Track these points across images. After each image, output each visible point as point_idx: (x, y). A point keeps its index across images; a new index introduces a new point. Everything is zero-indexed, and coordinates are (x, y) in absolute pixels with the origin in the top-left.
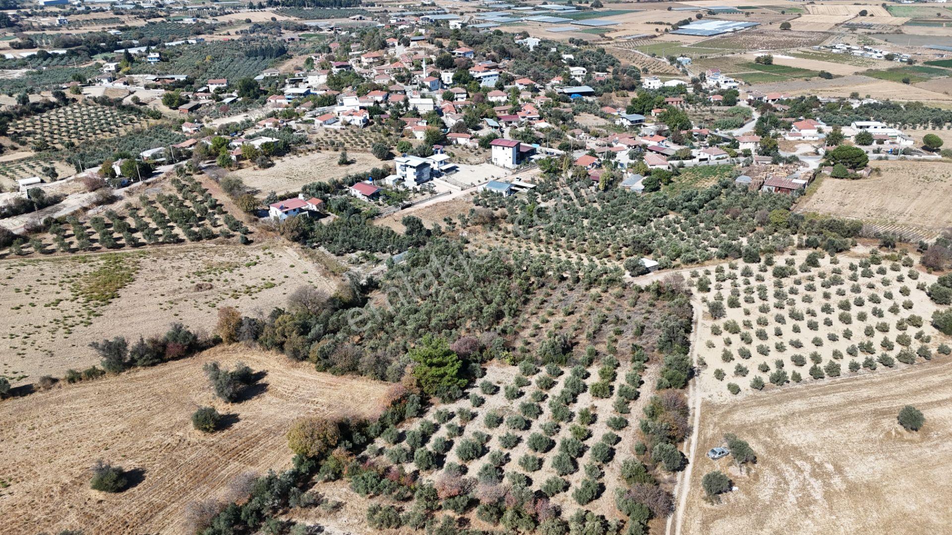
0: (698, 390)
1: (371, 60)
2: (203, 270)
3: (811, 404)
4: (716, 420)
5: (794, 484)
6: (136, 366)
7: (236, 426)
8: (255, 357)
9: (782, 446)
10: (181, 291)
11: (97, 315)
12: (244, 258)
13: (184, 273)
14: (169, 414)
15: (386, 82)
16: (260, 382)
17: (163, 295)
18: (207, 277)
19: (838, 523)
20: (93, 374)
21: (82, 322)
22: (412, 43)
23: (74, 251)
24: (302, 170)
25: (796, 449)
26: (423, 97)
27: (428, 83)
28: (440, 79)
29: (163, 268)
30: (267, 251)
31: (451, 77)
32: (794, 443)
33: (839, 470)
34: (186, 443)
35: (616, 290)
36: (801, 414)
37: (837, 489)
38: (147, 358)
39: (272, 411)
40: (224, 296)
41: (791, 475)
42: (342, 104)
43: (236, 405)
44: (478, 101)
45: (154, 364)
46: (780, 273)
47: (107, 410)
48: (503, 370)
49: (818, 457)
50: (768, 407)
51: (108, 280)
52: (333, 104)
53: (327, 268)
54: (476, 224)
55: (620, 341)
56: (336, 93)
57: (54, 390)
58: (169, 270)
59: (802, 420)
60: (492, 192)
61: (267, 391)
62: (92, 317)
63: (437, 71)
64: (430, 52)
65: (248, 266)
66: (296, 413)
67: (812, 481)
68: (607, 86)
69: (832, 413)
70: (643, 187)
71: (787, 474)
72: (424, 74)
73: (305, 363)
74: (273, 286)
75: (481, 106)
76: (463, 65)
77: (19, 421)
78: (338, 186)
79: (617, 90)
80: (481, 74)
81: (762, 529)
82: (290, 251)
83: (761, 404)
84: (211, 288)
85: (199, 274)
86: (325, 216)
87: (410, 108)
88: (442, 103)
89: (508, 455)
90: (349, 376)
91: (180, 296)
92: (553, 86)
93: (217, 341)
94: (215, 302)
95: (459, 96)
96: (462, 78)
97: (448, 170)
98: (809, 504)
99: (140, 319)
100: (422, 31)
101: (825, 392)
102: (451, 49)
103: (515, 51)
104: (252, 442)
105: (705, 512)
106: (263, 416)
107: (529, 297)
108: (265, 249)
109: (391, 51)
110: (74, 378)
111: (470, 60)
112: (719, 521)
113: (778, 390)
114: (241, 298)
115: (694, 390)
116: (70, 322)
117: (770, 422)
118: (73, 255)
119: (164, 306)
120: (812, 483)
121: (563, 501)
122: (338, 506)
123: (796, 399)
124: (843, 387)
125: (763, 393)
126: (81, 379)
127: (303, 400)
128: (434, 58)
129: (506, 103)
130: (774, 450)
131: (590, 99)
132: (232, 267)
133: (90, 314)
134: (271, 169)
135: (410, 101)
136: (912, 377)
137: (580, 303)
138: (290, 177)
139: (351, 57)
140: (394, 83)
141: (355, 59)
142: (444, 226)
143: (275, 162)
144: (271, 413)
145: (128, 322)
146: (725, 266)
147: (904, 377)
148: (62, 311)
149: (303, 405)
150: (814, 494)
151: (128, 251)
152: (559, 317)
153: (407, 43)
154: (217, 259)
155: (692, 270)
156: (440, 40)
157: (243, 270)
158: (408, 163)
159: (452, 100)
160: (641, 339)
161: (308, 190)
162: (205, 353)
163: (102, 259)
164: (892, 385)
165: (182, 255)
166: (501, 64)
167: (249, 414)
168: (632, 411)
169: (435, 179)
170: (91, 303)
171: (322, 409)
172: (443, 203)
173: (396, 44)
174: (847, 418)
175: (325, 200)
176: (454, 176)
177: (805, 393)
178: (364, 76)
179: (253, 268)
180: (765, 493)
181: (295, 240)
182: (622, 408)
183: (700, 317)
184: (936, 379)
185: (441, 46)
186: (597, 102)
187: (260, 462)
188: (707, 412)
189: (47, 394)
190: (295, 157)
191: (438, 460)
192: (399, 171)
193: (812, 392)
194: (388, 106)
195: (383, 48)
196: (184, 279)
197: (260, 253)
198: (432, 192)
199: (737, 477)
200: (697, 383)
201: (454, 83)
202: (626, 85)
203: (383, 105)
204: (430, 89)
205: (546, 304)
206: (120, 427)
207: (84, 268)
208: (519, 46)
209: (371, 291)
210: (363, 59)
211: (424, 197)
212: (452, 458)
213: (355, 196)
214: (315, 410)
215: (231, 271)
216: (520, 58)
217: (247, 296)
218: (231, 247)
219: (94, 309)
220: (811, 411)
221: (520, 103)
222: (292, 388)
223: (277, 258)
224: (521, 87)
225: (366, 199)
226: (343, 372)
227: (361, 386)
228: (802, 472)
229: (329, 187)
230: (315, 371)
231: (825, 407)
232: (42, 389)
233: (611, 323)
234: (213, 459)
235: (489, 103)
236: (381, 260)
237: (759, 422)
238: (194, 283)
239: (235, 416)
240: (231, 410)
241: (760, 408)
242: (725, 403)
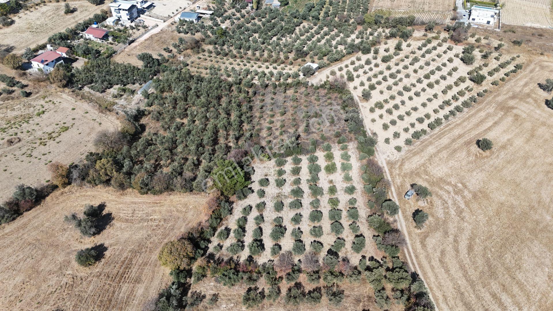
0: (380, 154)
2: (5, 126)
3: (437, 147)
4: (397, 172)
5: (450, 202)
7: (107, 253)
8: (89, 193)
9: (435, 179)
12: (32, 109)
14: (50, 258)
16: (104, 213)
18: (11, 131)
19: (478, 219)
24: (38, 23)
25: (441, 179)
30: (47, 100)
32: (439, 175)
33: (465, 187)
34: (79, 278)
35: (302, 90)
36: (436, 154)
37: (468, 198)
38: (8, 217)
40: (34, 145)
41: (446, 197)
43: (97, 236)
45: (14, 219)
46: (385, 60)
48: (264, 165)
49: (453, 181)
50: (419, 156)
53: (100, 106)
54: (187, 49)
59: (437, 159)
60: (186, 21)
61: (113, 219)
65: (39, 115)
66: (145, 232)
67: (456, 197)
69: (448, 150)
70: (279, 4)
71: (444, 197)
73: (130, 190)
74: (67, 129)
78: (74, 34)
81: (448, 236)
82: (64, 96)
83: (415, 154)
84: (20, 141)
85: (3, 130)
86: (76, 60)
89: (299, 229)
90: (166, 193)
93: (55, 187)
94: (29, 152)
97: (148, 7)
98: (461, 212)
101: (439, 137)
104: (128, 265)
105: (419, 235)
106: (122, 240)
107: (251, 104)
108: (44, 98)
112: (427, 239)
113: (418, 143)
114: (48, 144)
115: (378, 154)
117: (424, 165)
120: (457, 198)
121: (346, 252)
122: (215, 298)
123: (428, 146)
124: (445, 131)
125: (412, 147)
127: (142, 220)
130: (433, 184)
132: (27, 119)
134: (13, 26)
136: (472, 115)
137: (285, 104)
138: (33, 30)
142: (166, 55)
143: (14, 18)
144: (128, 236)
146: (353, 59)
147: (469, 116)
149: (146, 224)
150: (460, 205)
152: (278, 117)
154: (11, 114)
155: (339, 66)
157: (37, 119)
158: (120, 7)
160: (335, 126)
161: (53, 41)
162: (48, 199)
164: (466, 123)
167: (111, 242)
168: (353, 178)
169: (141, 15)
171: (161, 224)
172: (156, 35)
174: (455, 151)
175: (70, 47)
176: (154, 11)
177: (431, 141)
179: (43, 116)
180: (440, 213)
181: (65, 86)
182: (348, 179)
183: (359, 101)
184: (483, 114)
187: (143, 278)
188: (391, 168)
190: (27, 12)
191: (259, 244)
192: (114, 13)
193: (434, 139)
197: (42, 102)
198: (145, 27)
199: (423, 207)
200: (378, 149)
205: (264, 108)
206: (19, 279)
209: (141, 118)
211: (140, 32)
212: (268, 243)
213: (90, 39)
214: (157, 226)
215: (28, 122)
217: (51, 141)
218: (17, 101)
220: (439, 152)
222: (130, 212)
223: (57, 104)
225: (99, 41)
226: (161, 192)
227: (178, 199)
228: (450, 193)
229: (68, 36)
230: (139, 195)
231: (443, 147)
233: (313, 117)
234: (107, 286)
236: (134, 91)
237: (418, 167)
238: (3, 139)
239: (102, 245)
240: (96, 241)
241: (415, 157)
242: (397, 159)
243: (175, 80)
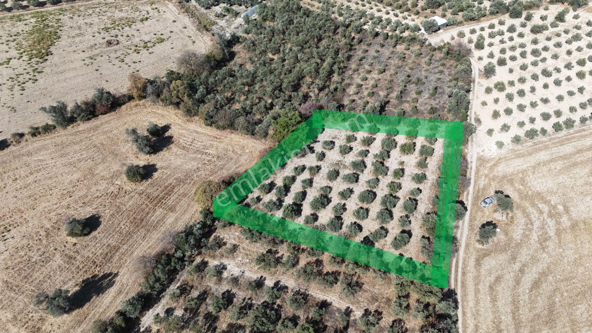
0: (474, 145)
2: (109, 26)
3: (552, 154)
4: (486, 172)
5: (537, 224)
6: (76, 121)
7: (156, 175)
8: (160, 111)
9: (530, 193)
10: (97, 47)
11: (39, 72)
12: (138, 13)
13: (95, 29)
14: (108, 164)
16: (167, 134)
17: (84, 51)
18: (113, 32)
19: (563, 254)
20: (47, 129)
21: (30, 79)
23: (10, 10)
25: (539, 194)
29: (79, 24)
30: (154, 6)
32: (539, 189)
33: (567, 210)
34: (124, 191)
35: (416, 48)
36: (545, 163)
37: (564, 226)
38: (84, 116)
39: (179, 162)
40: (129, 51)
41: (535, 217)
43: (153, 156)
45: (89, 119)
46: (536, 30)
47: (64, 160)
49: (554, 200)
50: (522, 159)
51: (40, 38)
53: (200, 23)
55: (420, 100)
57: (23, 143)
58: (83, 26)
59: (545, 169)
61: (173, 143)
62: (36, 74)
65: (142, 21)
66: (196, 164)
67: (549, 220)
69: (566, 161)
71: (533, 216)
73: (197, 118)
74: (162, 41)
77: (5, 173)
81: (514, 263)
82: (170, 5)
83: (518, 156)
84: (118, 43)
85: (107, 29)
89: (344, 205)
90: (228, 130)
91: (97, 52)
93: (130, 98)
94: (122, 57)
98: (546, 240)
99: (71, 74)
101: (562, 143)
104: (169, 191)
105: (478, 251)
106: (173, 166)
107: (351, 53)
108: (152, 4)
110: (35, 132)
112: (487, 258)
113: (530, 143)
114: (141, 52)
115: (472, 145)
116: (21, 79)
117: (524, 172)
118: (10, 14)
119: (86, 62)
120: (549, 223)
121: (384, 245)
122: (235, 248)
123: (541, 150)
124: (574, 137)
125: (519, 147)
126: (40, 133)
127: (198, 151)
130: (524, 196)
132: (130, 22)
133: (34, 71)
137: (389, 61)
144: (179, 163)
145: (63, 78)
146: (495, 21)
148: (14, 69)
149: (199, 156)
150: (549, 232)
151: (50, 9)
152: (375, 75)
154: (118, 15)
155: (472, 28)
157: (139, 25)
160: (435, 100)
162: (124, 107)
163: (32, 17)
165: (90, 11)
167: (163, 165)
168: (428, 166)
170: (33, 60)
171: (213, 160)
174: (575, 165)
177: (548, 145)
179: (146, 23)
180: (517, 233)
182: (422, 164)
183: (477, 75)
187: (178, 209)
188: (480, 165)
189: (18, 147)
191: (296, 209)
193: (553, 143)
196: (97, 35)
197: (149, 8)
199: (499, 221)
200: (474, 139)
205: (364, 61)
206: (76, 176)
207: (20, 27)
209: (235, 45)
212: (307, 210)
214: (208, 161)
215: (130, 26)
217: (145, 51)
218: (127, 3)
219: (36, 66)
220: (552, 160)
222: (190, 140)
223: (162, 13)
226: (224, 128)
227: (238, 139)
228: (542, 213)
230: (203, 125)
231: (561, 157)
232: (14, 143)
233: (413, 83)
234: (144, 206)
236: (239, 13)
237: (516, 172)
238: (104, 38)
239: (154, 165)
240: (150, 160)
241: (517, 160)
242: (493, 157)
243: (280, 9)
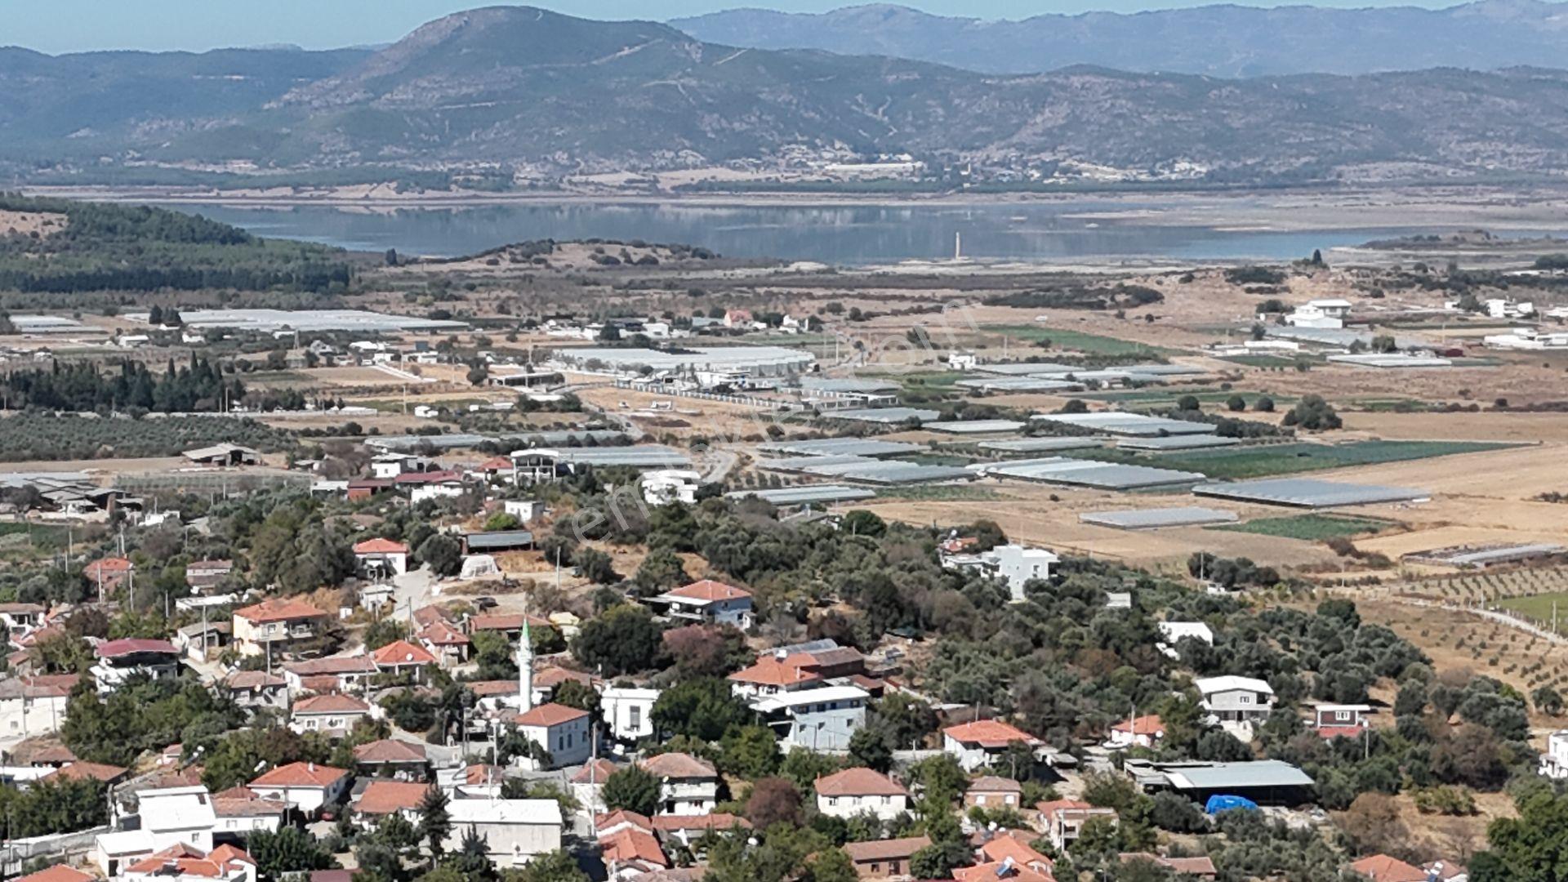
1: (280, 632)
15: (344, 725)
22: (471, 563)
26: (514, 790)
27: (538, 735)
28: (596, 714)
31: (646, 708)
42: (133, 824)
44: (768, 815)
52: (86, 825)
56: (105, 773)
63: (584, 679)
64: (551, 601)
68: (1373, 764)
72: (524, 697)
75: (783, 835)
76: (704, 655)
79: (1421, 781)
80: (785, 699)
87: (453, 843)
88: (602, 821)
92: (1119, 759)
95: (684, 790)
96: (699, 714)
100: (523, 510)
102: (647, 588)
103: (939, 599)
109: (372, 595)
111: (740, 636)
128: (568, 624)
129: (901, 826)
131: (1296, 820)
135: (456, 809)
139: (186, 619)
140: (382, 732)
141: (205, 626)
153: (447, 561)
156: (599, 546)
159: (648, 811)
166: (877, 656)
173: (399, 562)
178: (243, 700)
185: (602, 572)
186: (1327, 833)
194: (348, 831)
195: (335, 583)
201: (658, 735)
202: (1463, 763)
203: (322, 830)
204: (547, 761)
208: (958, 579)
210: (241, 626)
216: (967, 632)
221: (967, 826)
224: (971, 760)
235: (825, 824)
